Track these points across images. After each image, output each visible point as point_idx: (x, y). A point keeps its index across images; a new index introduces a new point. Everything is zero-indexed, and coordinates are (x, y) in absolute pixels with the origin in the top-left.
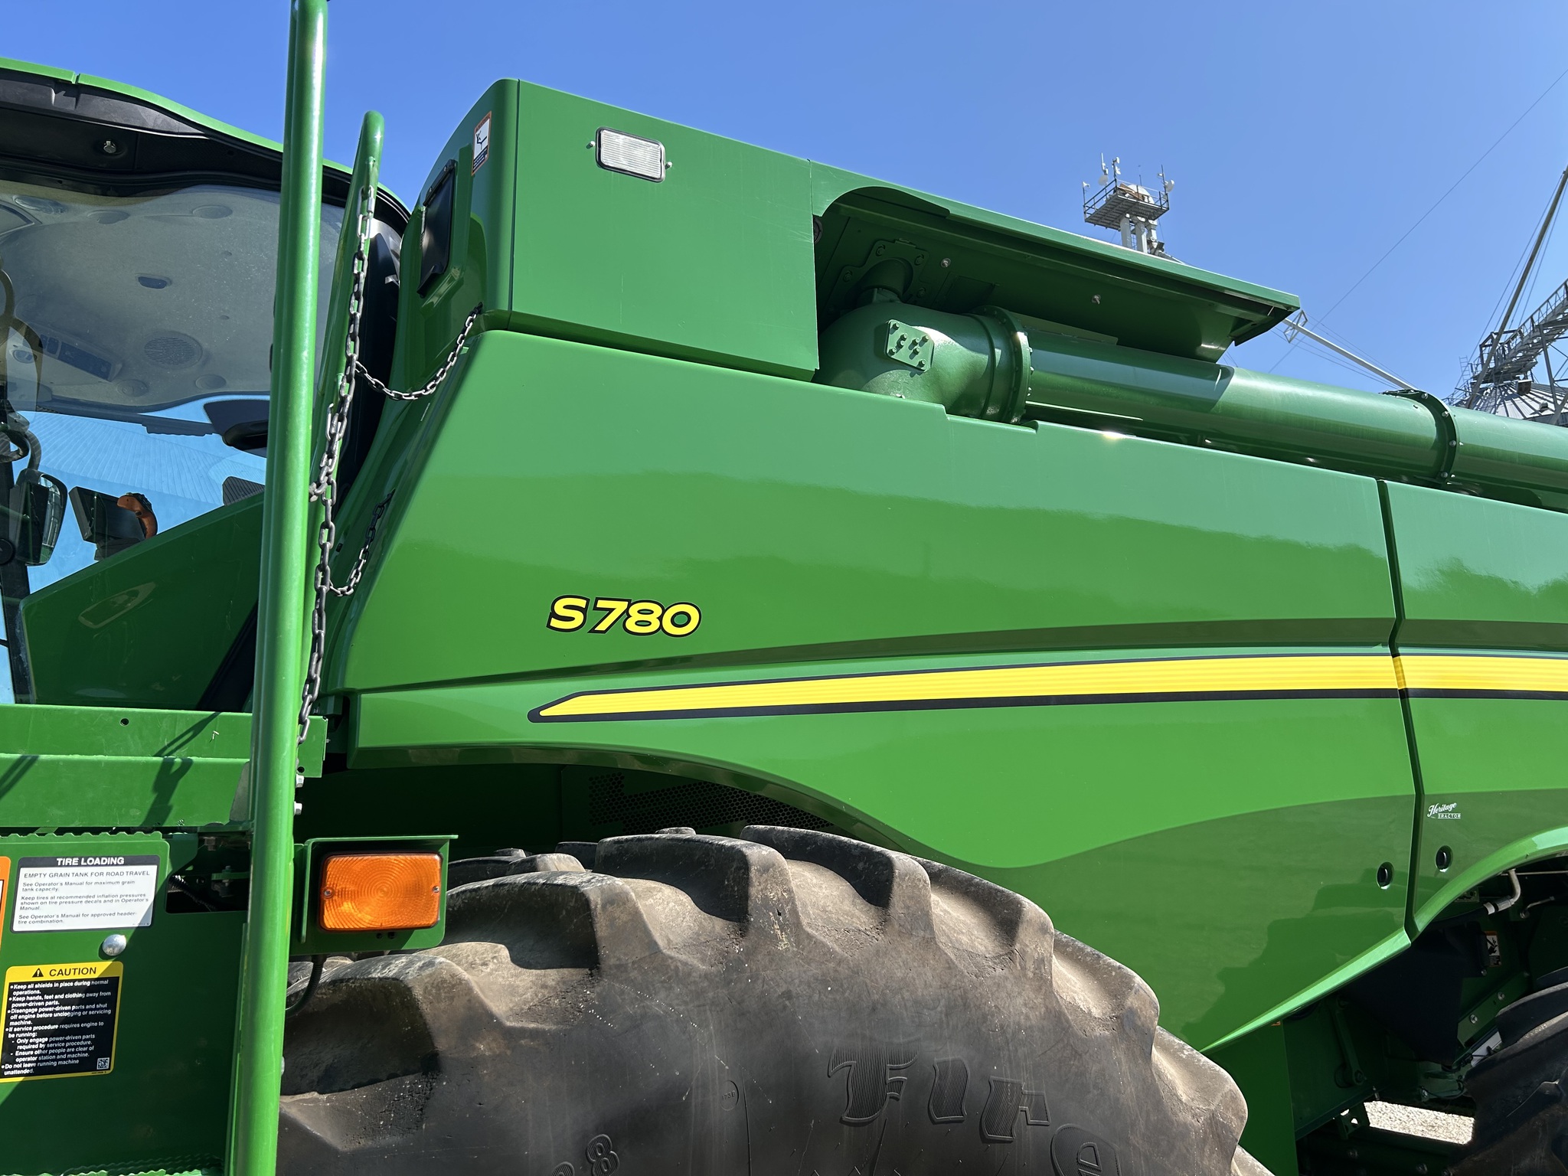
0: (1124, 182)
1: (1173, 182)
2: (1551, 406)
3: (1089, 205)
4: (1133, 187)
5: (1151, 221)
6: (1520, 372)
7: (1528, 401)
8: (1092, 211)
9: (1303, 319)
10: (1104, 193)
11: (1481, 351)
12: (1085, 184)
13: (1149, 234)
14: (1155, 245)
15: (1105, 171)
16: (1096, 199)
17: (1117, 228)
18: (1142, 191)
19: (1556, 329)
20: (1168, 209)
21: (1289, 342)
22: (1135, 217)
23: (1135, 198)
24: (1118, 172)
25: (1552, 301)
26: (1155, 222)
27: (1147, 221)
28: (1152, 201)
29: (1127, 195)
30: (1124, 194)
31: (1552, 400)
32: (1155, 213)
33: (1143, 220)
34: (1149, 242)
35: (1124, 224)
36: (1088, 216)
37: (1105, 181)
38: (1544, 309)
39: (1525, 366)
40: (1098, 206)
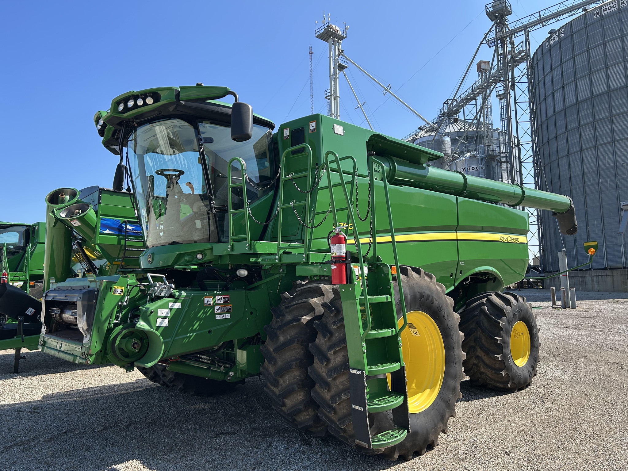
0: (331, 24)
1: (349, 27)
2: (463, 128)
3: (318, 31)
4: (334, 26)
5: (340, 41)
6: (455, 114)
7: (457, 125)
8: (319, 33)
9: (389, 87)
10: (323, 27)
11: (444, 105)
12: (317, 22)
13: (339, 46)
14: (340, 51)
15: (324, 18)
16: (321, 29)
17: (327, 41)
18: (338, 29)
19: (468, 101)
20: (346, 37)
21: (384, 95)
22: (334, 38)
23: (334, 31)
24: (329, 20)
25: (468, 91)
26: (341, 42)
27: (338, 40)
28: (341, 33)
29: (332, 29)
30: (331, 29)
31: (464, 126)
32: (341, 38)
33: (337, 40)
34: (338, 49)
35: (330, 40)
36: (317, 35)
37: (324, 22)
38: (465, 94)
39: (457, 112)
40: (321, 32)
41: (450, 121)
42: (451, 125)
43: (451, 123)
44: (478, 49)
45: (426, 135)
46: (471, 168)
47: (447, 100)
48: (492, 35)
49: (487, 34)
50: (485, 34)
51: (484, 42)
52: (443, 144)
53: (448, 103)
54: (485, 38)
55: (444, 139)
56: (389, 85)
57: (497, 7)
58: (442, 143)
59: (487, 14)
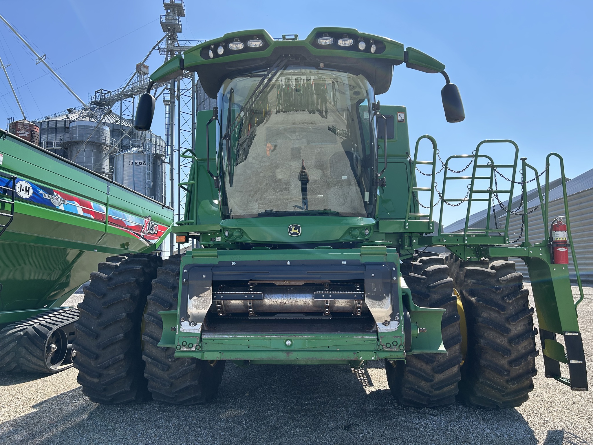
2: (119, 122)
6: (108, 106)
9: (44, 58)
11: (96, 94)
19: (123, 97)
21: (37, 64)
38: (123, 89)
41: (103, 111)
42: (105, 116)
43: (105, 114)
44: (150, 53)
45: (84, 119)
46: (138, 162)
47: (101, 90)
48: (164, 45)
49: (160, 42)
50: (158, 41)
51: (157, 48)
52: (103, 133)
53: (101, 93)
54: (157, 45)
55: (104, 128)
56: (45, 55)
57: (170, 21)
58: (102, 132)
59: (162, 24)
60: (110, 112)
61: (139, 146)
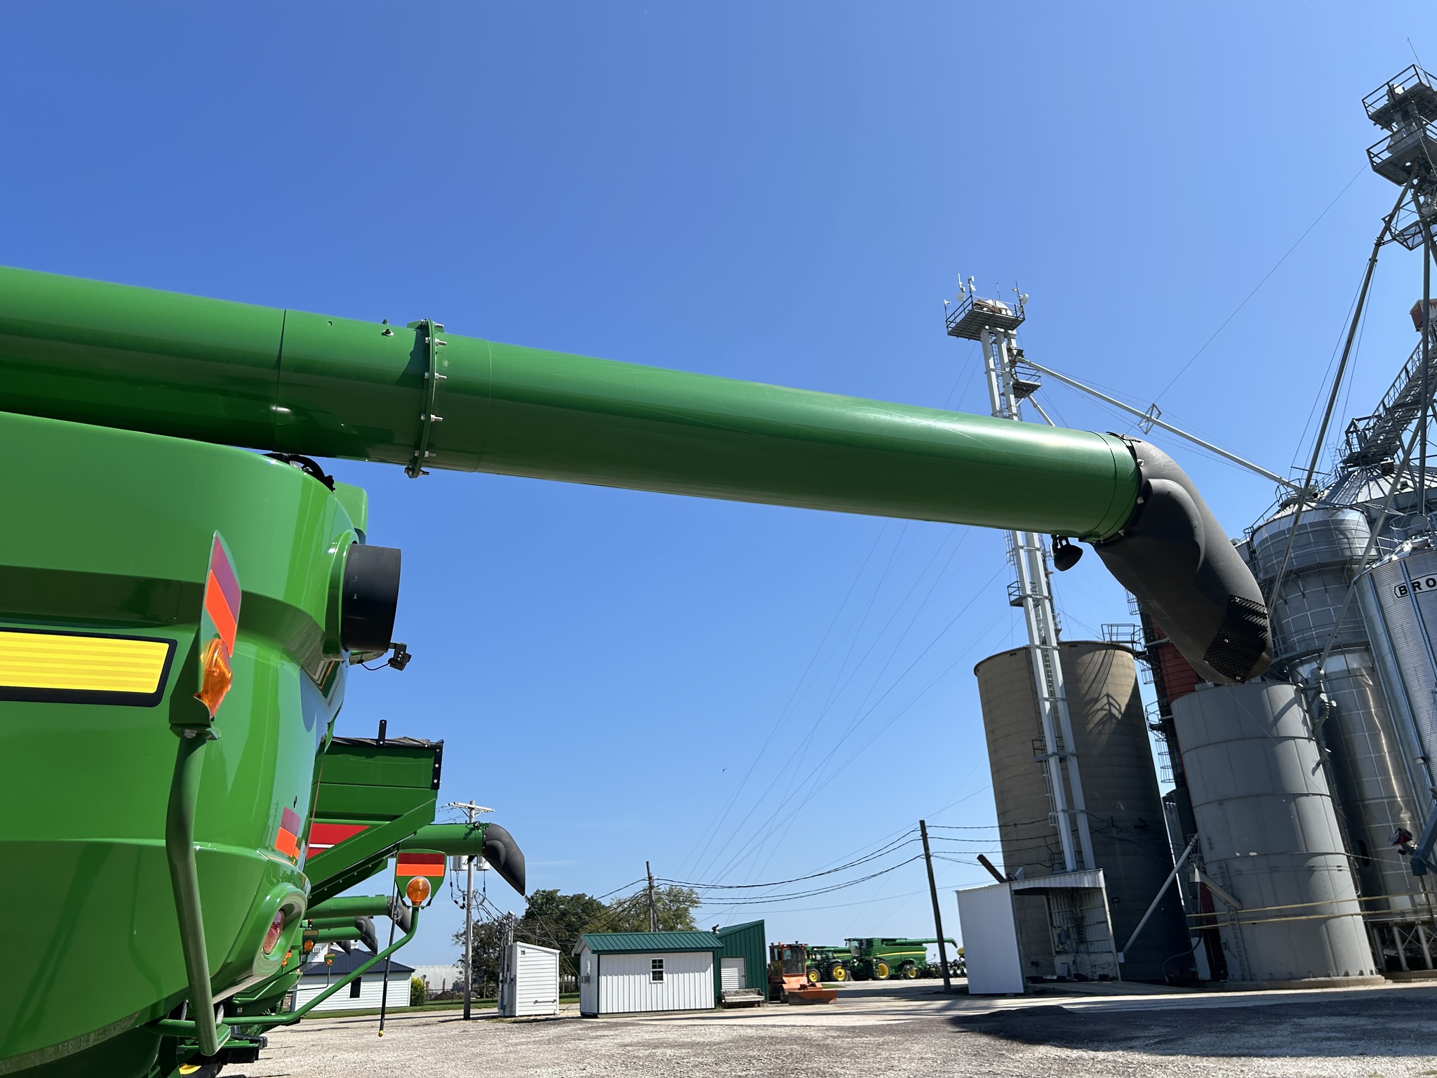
0: (980, 298)
1: (1027, 295)
2: (1410, 483)
3: (951, 320)
4: (990, 302)
5: (1010, 332)
6: (1386, 454)
7: (1390, 480)
8: (953, 325)
9: (1155, 412)
10: (962, 309)
11: (1347, 436)
12: (946, 302)
13: (1009, 343)
14: (1015, 352)
15: (962, 289)
16: (956, 314)
17: (978, 339)
18: (999, 305)
19: (1408, 411)
20: (1024, 319)
22: (994, 329)
23: (992, 311)
24: (973, 289)
25: (1397, 384)
26: (1014, 332)
27: (1006, 331)
28: (1010, 313)
29: (985, 309)
30: (982, 309)
32: (1013, 323)
33: (1002, 330)
34: (1009, 350)
35: (984, 334)
36: (950, 329)
37: (963, 297)
38: (1391, 393)
39: (1390, 449)
40: (958, 320)
41: (1372, 473)
42: (1371, 484)
43: (1375, 479)
44: (1373, 260)
45: (1283, 514)
46: (1423, 581)
47: (1353, 423)
48: (1408, 217)
49: (1392, 216)
50: (1384, 219)
51: (1388, 237)
52: (1342, 532)
53: (1356, 431)
54: (1387, 228)
55: (1340, 518)
56: (1154, 405)
57: (1402, 146)
58: (1337, 529)
59: (1379, 169)
60: (1388, 470)
61: (1421, 533)
